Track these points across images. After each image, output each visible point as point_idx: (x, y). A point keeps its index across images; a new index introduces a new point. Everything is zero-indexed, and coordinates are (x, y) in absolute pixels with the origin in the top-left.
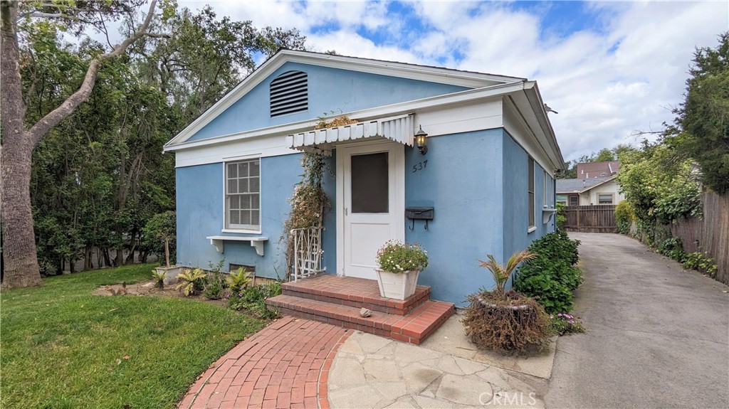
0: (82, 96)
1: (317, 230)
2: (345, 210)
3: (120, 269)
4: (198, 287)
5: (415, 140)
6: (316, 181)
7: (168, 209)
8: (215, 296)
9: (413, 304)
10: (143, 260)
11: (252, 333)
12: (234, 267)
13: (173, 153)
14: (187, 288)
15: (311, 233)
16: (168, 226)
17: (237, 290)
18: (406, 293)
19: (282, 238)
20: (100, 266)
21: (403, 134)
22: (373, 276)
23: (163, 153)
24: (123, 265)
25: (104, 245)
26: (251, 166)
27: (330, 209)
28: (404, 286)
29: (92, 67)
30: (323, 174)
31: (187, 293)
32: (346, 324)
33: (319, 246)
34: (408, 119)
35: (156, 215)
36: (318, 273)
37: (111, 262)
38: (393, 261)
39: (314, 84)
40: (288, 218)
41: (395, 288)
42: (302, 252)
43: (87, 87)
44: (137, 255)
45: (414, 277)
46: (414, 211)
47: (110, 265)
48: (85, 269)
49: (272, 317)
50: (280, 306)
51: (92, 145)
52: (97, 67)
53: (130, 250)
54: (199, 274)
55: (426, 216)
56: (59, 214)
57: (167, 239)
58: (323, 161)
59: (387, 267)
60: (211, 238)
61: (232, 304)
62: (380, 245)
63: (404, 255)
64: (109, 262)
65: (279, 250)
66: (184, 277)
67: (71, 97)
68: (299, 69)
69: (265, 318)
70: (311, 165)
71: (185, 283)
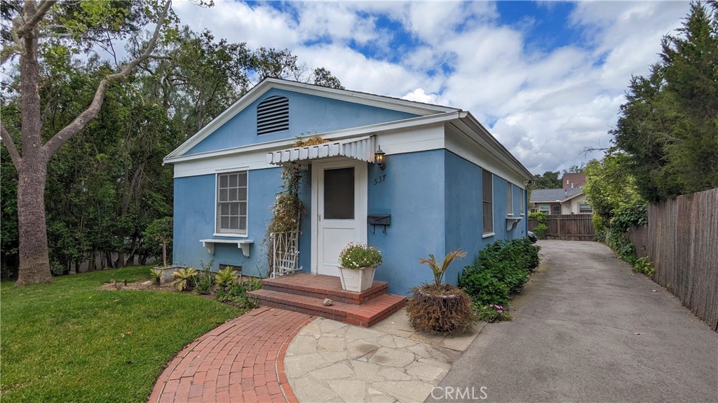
0: (91, 113)
1: (295, 234)
2: (318, 217)
3: (120, 270)
4: (190, 284)
5: (376, 157)
6: (293, 191)
7: (167, 215)
8: (205, 291)
9: (367, 297)
10: (142, 262)
11: (232, 318)
12: (223, 267)
13: (172, 165)
14: (181, 284)
15: (289, 235)
16: (166, 230)
17: (223, 286)
18: (362, 287)
19: (265, 240)
20: (103, 267)
21: (364, 153)
22: (337, 273)
23: (163, 165)
24: (124, 266)
25: (107, 249)
26: (242, 176)
27: (306, 216)
28: (360, 280)
29: (101, 86)
30: (300, 185)
31: (181, 289)
32: (312, 312)
33: (296, 248)
34: (369, 141)
35: (156, 221)
36: (296, 271)
37: (113, 264)
38: (353, 259)
39: (294, 108)
40: (268, 224)
41: (353, 282)
42: (280, 252)
43: (96, 105)
44: (136, 258)
45: (371, 274)
46: (374, 218)
47: (112, 267)
48: (89, 270)
49: (251, 307)
50: (259, 298)
51: (98, 157)
52: (106, 86)
53: (130, 253)
54: (191, 272)
55: (384, 222)
56: (67, 219)
57: (165, 242)
58: (300, 174)
59: (347, 265)
60: (204, 241)
61: (218, 297)
62: (345, 246)
63: (361, 254)
64: (111, 263)
65: (262, 251)
66: (179, 274)
67: (82, 115)
68: (282, 95)
69: (245, 308)
70: (290, 177)
71: (178, 280)
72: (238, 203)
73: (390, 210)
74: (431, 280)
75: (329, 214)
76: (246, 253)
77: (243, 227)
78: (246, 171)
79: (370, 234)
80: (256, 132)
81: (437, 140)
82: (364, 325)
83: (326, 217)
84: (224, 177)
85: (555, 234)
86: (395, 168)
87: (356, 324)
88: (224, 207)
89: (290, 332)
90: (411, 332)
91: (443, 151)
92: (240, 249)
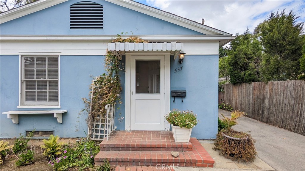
60: (9, 113)
72: (47, 81)
73: (185, 88)
75: (139, 90)
76: (60, 120)
78: (58, 56)
79: (172, 103)
80: (69, 26)
81: (214, 50)
84: (29, 60)
86: (188, 63)
91: (218, 56)
92: (56, 118)
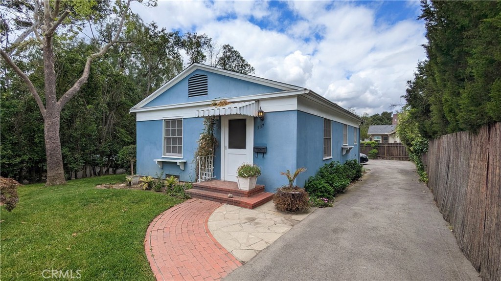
0: (84, 80)
1: (211, 157)
2: (225, 147)
3: (102, 177)
4: (150, 186)
5: (258, 114)
6: (211, 132)
7: (131, 143)
8: (159, 190)
9: (252, 193)
10: (114, 172)
11: (178, 204)
12: (169, 176)
13: (135, 113)
14: (145, 186)
15: (208, 158)
16: (132, 153)
17: (170, 186)
18: (249, 188)
19: (193, 161)
20: (91, 175)
21: (252, 112)
22: (235, 180)
23: (130, 113)
24: (104, 175)
25: (94, 164)
26: (179, 121)
27: (218, 146)
28: (248, 184)
29: (88, 62)
30: (214, 129)
31: (145, 188)
32: (222, 201)
33: (212, 165)
34: (254, 104)
35: (125, 147)
36: (212, 179)
37: (97, 173)
38: (245, 172)
39: (211, 82)
40: (196, 151)
41: (245, 185)
42: (203, 168)
43: (85, 75)
44: (111, 170)
45: (255, 181)
46: (257, 148)
47: (96, 175)
48: (83, 177)
49: (187, 198)
50: (191, 193)
51: (88, 107)
52: (91, 62)
53: (107, 167)
54: (150, 179)
55: (263, 151)
56: (69, 145)
57: (132, 161)
58: (214, 122)
59: (241, 175)
60: (156, 160)
61: (168, 193)
62: (240, 165)
63: (249, 170)
64: (95, 173)
65: (192, 167)
66: (143, 180)
67: (78, 81)
68: (204, 74)
69: (184, 199)
70: (208, 124)
71: (143, 183)
72: (177, 138)
73: (266, 144)
74: (287, 184)
75: (231, 146)
76: (182, 168)
77: (180, 152)
78: (182, 119)
79: (255, 158)
80: (188, 95)
81: (293, 105)
82: (249, 208)
83: (229, 148)
84: (168, 122)
85: (383, 156)
86: (270, 120)
87: (246, 207)
88: (168, 140)
89: (210, 211)
90: (276, 212)
91: (296, 111)
92: (179, 166)
